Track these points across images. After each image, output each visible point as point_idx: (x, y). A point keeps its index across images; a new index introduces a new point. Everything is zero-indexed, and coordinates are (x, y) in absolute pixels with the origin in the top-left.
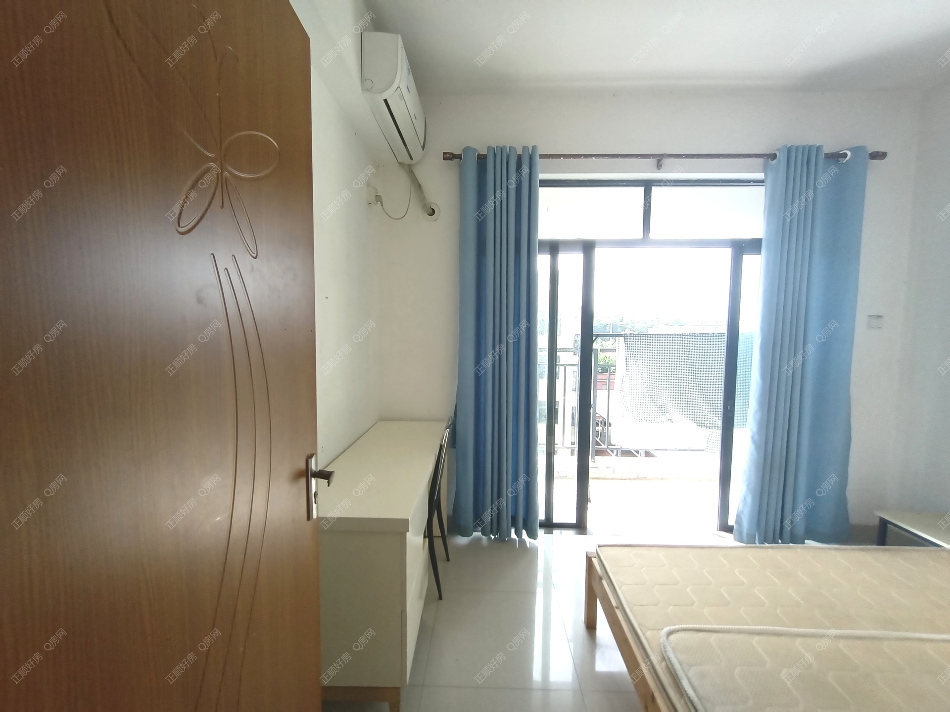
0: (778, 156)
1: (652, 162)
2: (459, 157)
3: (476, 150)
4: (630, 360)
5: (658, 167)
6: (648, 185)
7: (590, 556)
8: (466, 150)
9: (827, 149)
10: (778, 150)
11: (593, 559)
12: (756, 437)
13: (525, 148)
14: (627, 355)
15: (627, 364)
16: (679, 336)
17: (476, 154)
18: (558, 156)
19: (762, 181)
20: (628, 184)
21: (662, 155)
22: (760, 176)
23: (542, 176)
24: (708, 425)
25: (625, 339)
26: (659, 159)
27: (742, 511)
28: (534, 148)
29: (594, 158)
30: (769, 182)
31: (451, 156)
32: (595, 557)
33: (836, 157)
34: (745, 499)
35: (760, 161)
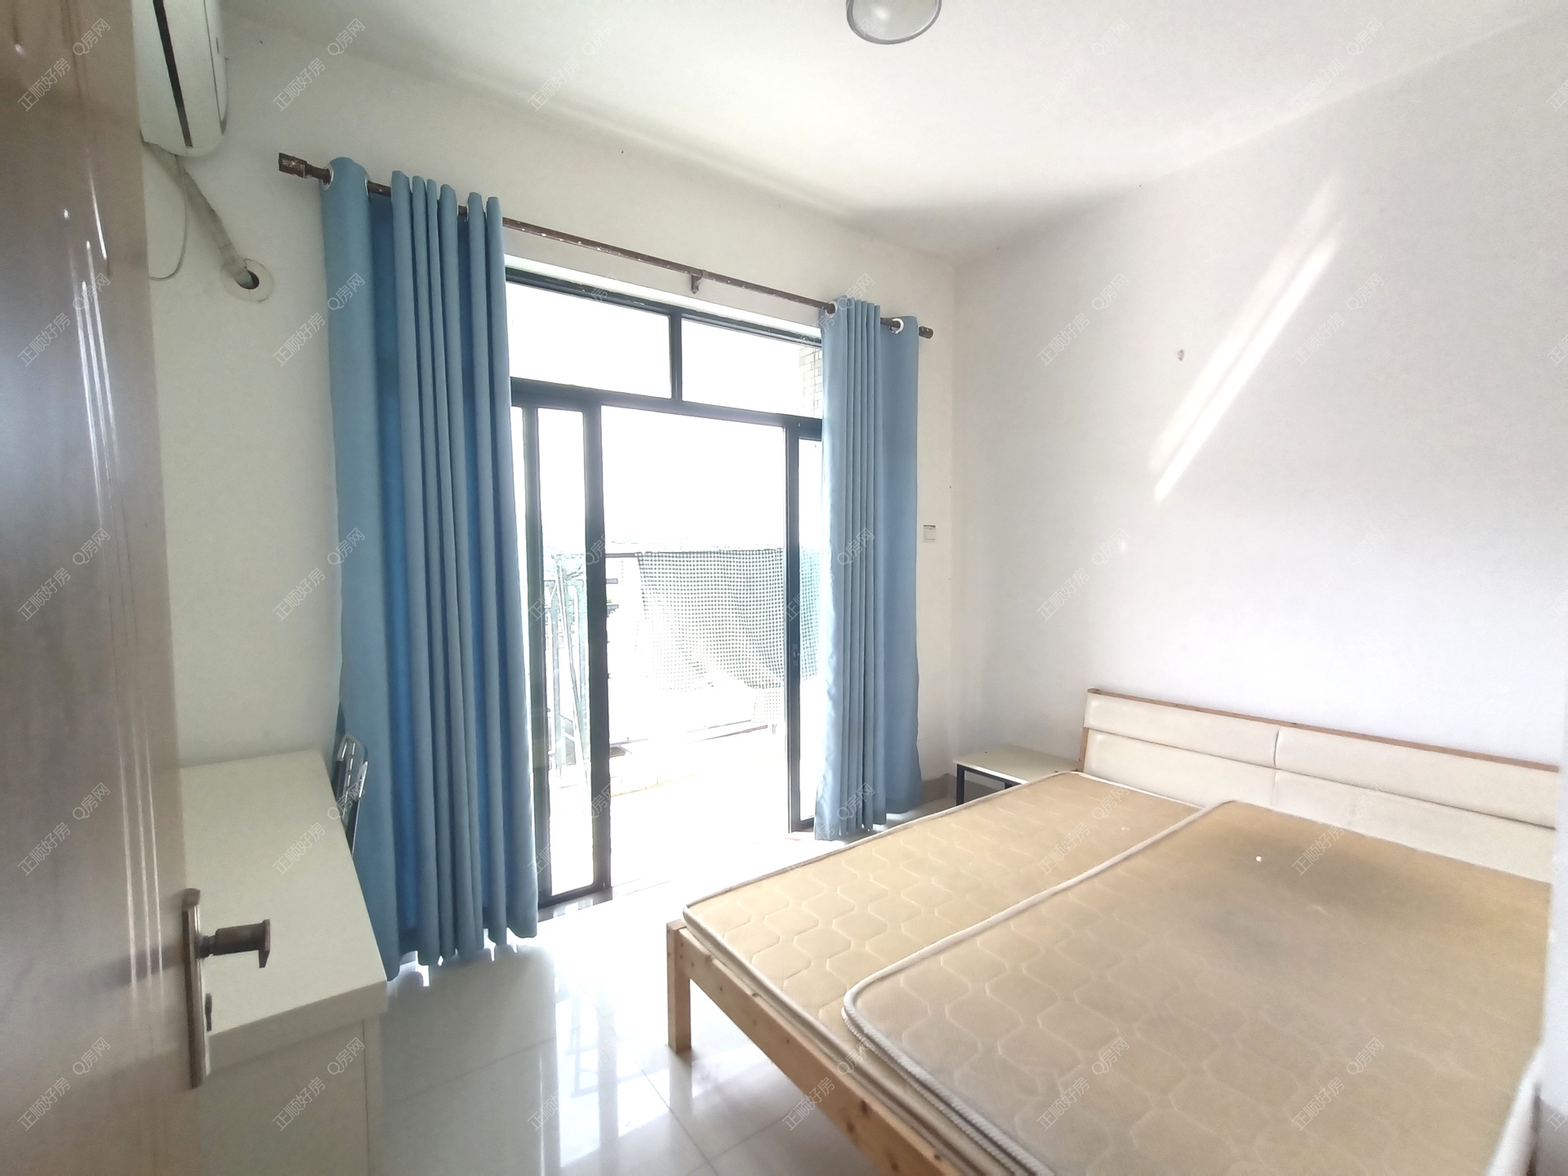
0: (836, 308)
1: (683, 278)
2: (323, 176)
3: (362, 171)
4: (648, 595)
5: (692, 288)
6: (675, 315)
7: (675, 928)
8: (341, 163)
9: (884, 313)
10: (836, 300)
11: (684, 932)
12: (833, 691)
13: (473, 198)
14: (644, 588)
15: (644, 602)
16: (716, 555)
17: (366, 181)
18: (539, 230)
19: (818, 341)
20: (647, 307)
21: (701, 272)
22: (815, 332)
23: (510, 261)
24: (761, 683)
25: (639, 561)
26: (695, 277)
27: (822, 797)
28: (492, 202)
29: (599, 249)
30: (827, 342)
31: (302, 167)
32: (685, 927)
33: (889, 324)
34: (824, 777)
35: (814, 310)
